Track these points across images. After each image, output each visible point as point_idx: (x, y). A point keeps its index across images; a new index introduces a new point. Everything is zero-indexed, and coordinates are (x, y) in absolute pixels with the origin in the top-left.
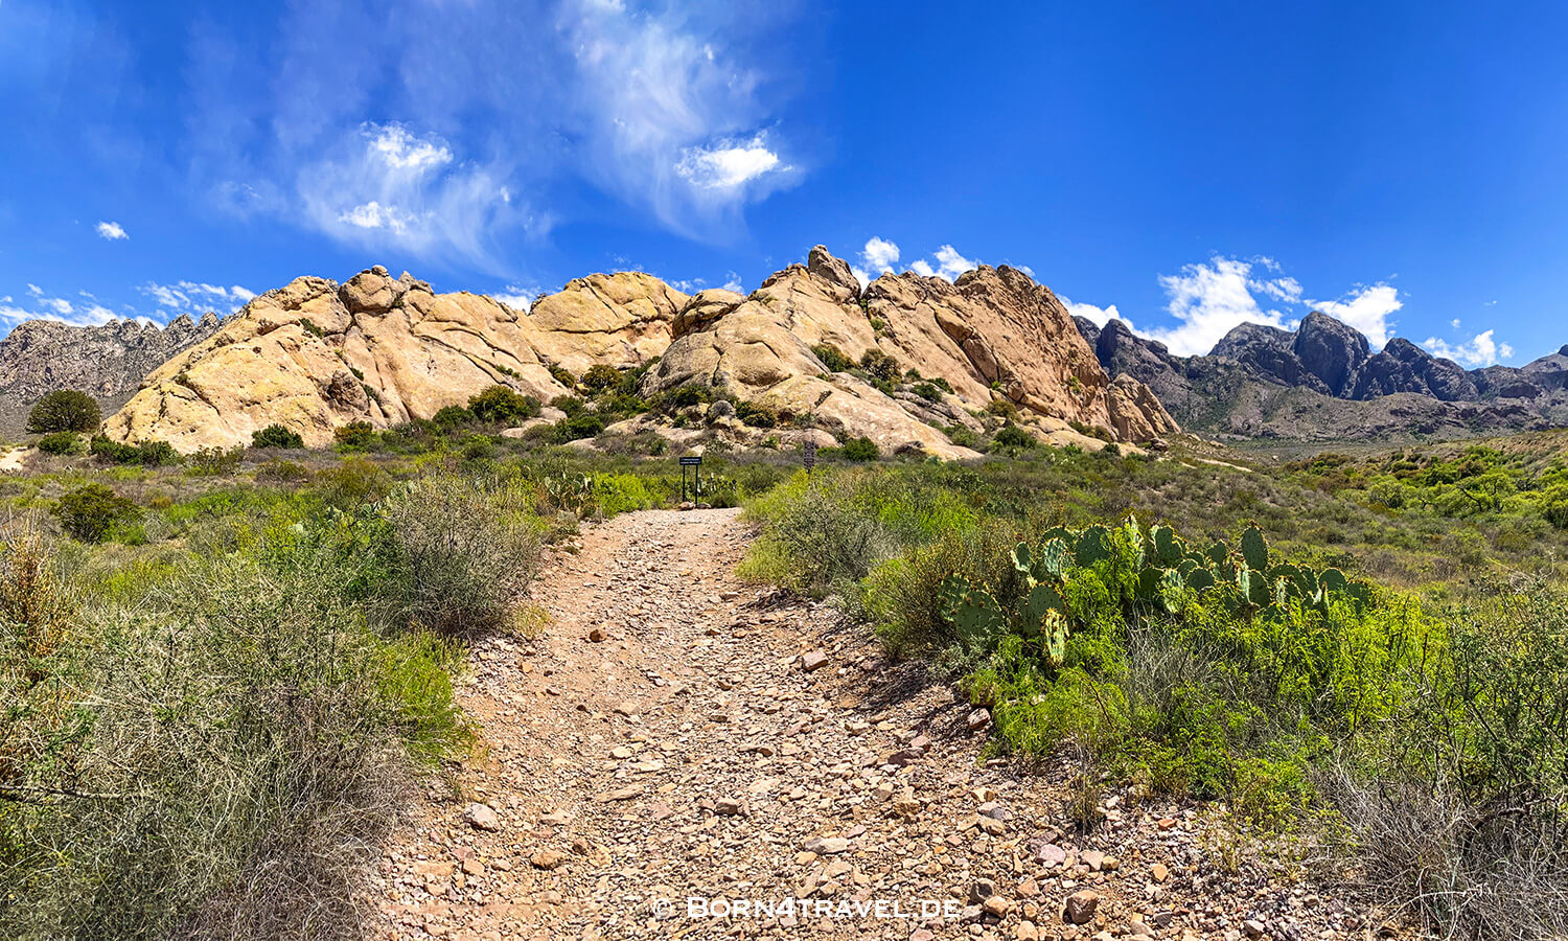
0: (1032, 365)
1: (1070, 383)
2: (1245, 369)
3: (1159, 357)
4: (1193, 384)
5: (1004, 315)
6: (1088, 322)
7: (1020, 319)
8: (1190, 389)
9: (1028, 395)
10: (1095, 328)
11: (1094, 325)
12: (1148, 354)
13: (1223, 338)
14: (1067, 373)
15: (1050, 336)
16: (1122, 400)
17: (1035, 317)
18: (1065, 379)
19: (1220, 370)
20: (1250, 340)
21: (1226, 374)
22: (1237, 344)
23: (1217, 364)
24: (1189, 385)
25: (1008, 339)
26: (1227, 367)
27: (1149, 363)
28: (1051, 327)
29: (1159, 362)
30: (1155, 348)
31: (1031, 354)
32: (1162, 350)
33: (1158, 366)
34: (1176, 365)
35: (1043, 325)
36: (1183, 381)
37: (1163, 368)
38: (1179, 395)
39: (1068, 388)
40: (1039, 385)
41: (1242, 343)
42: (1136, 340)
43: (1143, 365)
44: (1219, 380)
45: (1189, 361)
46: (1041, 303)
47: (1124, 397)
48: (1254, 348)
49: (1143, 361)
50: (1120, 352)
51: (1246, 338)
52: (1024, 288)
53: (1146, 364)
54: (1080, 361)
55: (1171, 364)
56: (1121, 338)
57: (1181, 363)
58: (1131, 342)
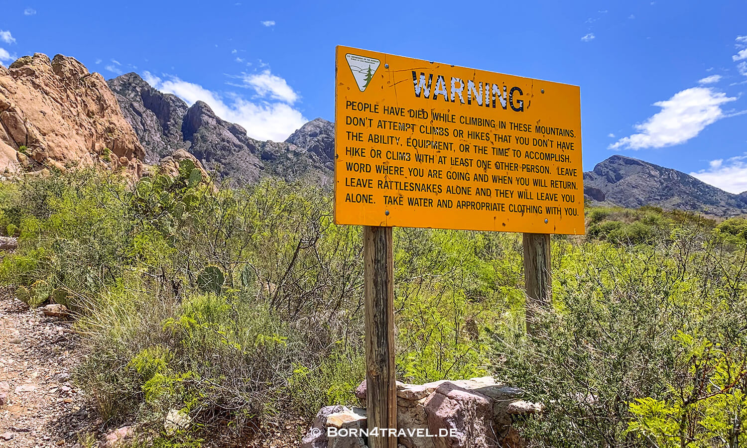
0: (63, 136)
1: (101, 152)
2: (311, 157)
3: (238, 138)
4: (266, 165)
5: (47, 94)
6: (179, 100)
7: (62, 99)
8: (262, 168)
9: (49, 159)
10: (184, 106)
11: (183, 103)
12: (228, 134)
13: (299, 129)
14: (100, 144)
15: (90, 114)
16: (172, 171)
17: (79, 98)
18: (97, 149)
19: (290, 156)
20: (321, 133)
21: (295, 160)
22: (310, 136)
23: (288, 150)
24: (262, 165)
25: (44, 114)
26: (296, 154)
27: (228, 142)
28: (93, 107)
29: (237, 142)
30: (235, 130)
31: (65, 127)
32: (241, 133)
33: (235, 145)
34: (252, 146)
35: (86, 105)
36: (257, 161)
37: (240, 148)
38: (252, 172)
39: (97, 157)
40: (66, 152)
41: (314, 135)
42: (219, 121)
43: (223, 143)
44: (288, 163)
45: (264, 144)
46: (89, 87)
47: (174, 169)
48: (323, 141)
49: (223, 140)
50: (202, 130)
51: (318, 131)
52: (73, 75)
53: (225, 143)
54: (116, 136)
55: (248, 145)
56: (205, 118)
57: (257, 145)
58: (214, 122)
